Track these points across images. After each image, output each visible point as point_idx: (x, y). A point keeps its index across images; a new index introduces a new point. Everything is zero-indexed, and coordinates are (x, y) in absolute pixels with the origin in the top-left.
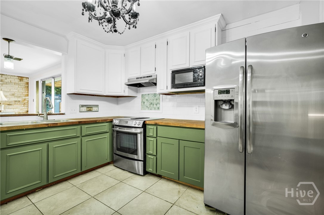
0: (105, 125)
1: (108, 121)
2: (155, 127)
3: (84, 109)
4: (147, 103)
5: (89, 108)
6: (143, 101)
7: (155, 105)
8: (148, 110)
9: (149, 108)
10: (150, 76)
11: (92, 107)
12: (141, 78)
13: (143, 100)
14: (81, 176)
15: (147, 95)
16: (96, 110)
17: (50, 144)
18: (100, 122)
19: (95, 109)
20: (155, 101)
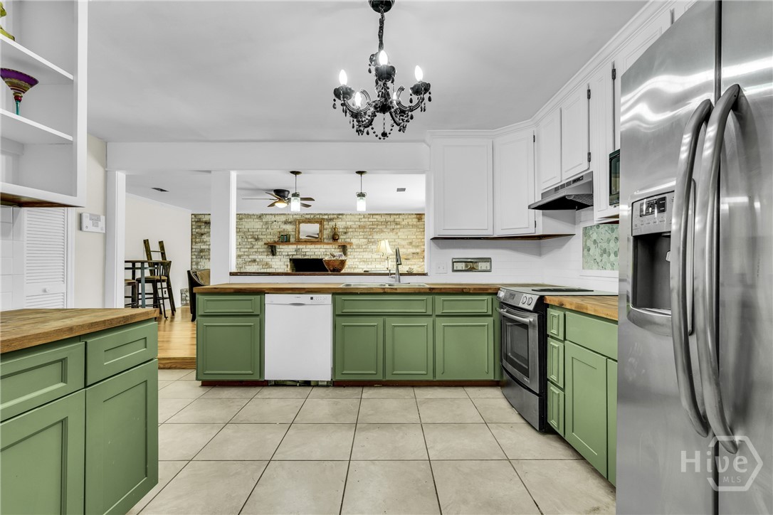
0: (484, 300)
1: (490, 291)
2: (561, 314)
3: (461, 266)
4: (595, 252)
5: (471, 265)
6: (586, 244)
7: (612, 255)
8: (598, 269)
9: (600, 264)
10: (578, 180)
11: (476, 262)
12: (563, 186)
13: (586, 242)
14: (436, 388)
15: (595, 227)
16: (485, 269)
17: (388, 319)
18: (471, 292)
19: (482, 266)
20: (612, 244)
